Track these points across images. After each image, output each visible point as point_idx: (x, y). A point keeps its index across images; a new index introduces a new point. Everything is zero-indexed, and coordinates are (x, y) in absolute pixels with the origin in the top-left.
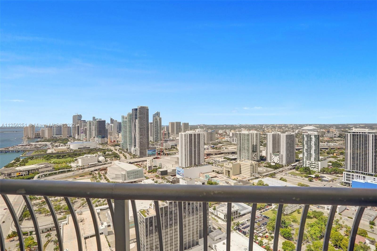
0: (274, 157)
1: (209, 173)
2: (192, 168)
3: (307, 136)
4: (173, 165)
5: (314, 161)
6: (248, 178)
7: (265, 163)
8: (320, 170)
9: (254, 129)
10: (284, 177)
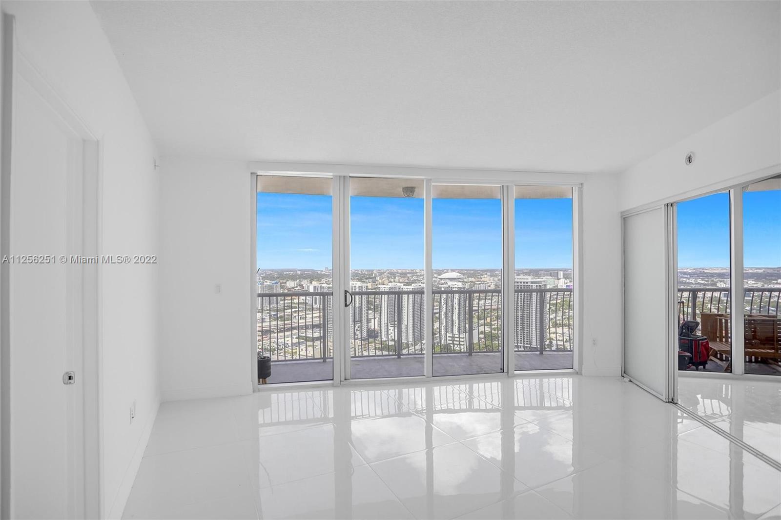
5: (457, 333)
7: (377, 342)
9: (357, 279)
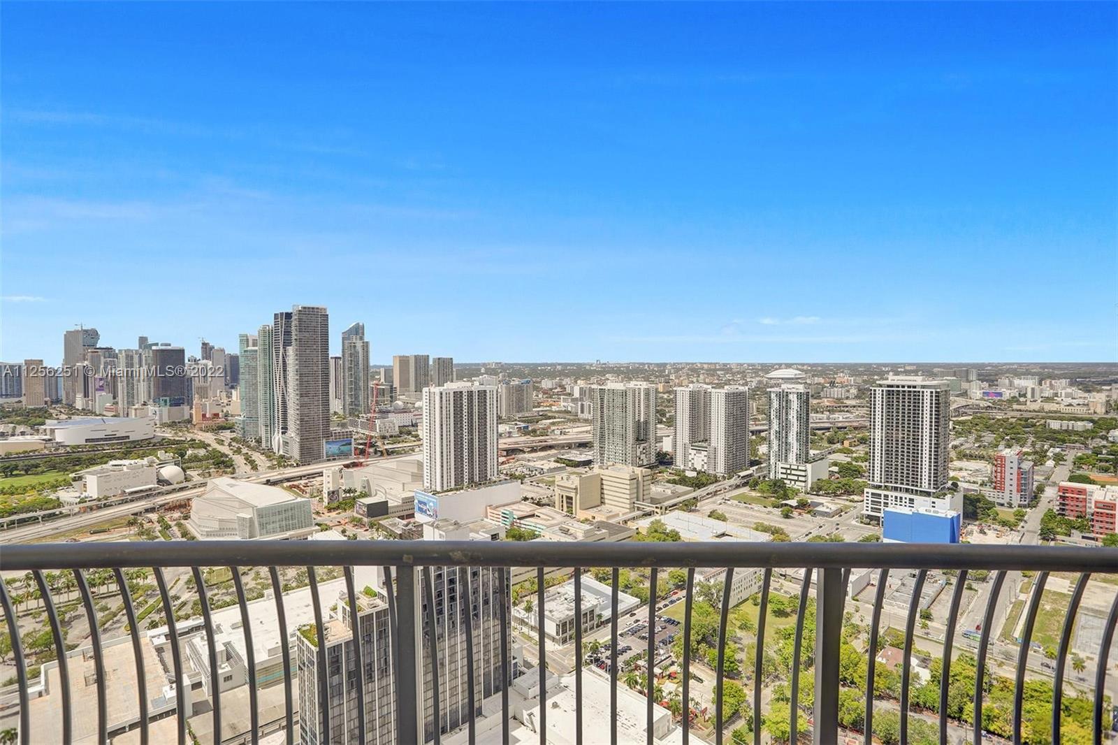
0: (693, 454)
1: (511, 506)
2: (461, 491)
3: (779, 395)
4: (404, 484)
5: (795, 463)
6: (623, 514)
7: (670, 471)
8: (809, 486)
9: (642, 377)
10: (721, 509)
